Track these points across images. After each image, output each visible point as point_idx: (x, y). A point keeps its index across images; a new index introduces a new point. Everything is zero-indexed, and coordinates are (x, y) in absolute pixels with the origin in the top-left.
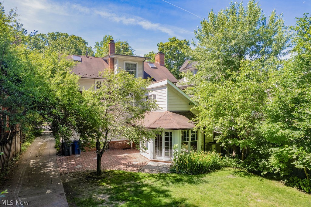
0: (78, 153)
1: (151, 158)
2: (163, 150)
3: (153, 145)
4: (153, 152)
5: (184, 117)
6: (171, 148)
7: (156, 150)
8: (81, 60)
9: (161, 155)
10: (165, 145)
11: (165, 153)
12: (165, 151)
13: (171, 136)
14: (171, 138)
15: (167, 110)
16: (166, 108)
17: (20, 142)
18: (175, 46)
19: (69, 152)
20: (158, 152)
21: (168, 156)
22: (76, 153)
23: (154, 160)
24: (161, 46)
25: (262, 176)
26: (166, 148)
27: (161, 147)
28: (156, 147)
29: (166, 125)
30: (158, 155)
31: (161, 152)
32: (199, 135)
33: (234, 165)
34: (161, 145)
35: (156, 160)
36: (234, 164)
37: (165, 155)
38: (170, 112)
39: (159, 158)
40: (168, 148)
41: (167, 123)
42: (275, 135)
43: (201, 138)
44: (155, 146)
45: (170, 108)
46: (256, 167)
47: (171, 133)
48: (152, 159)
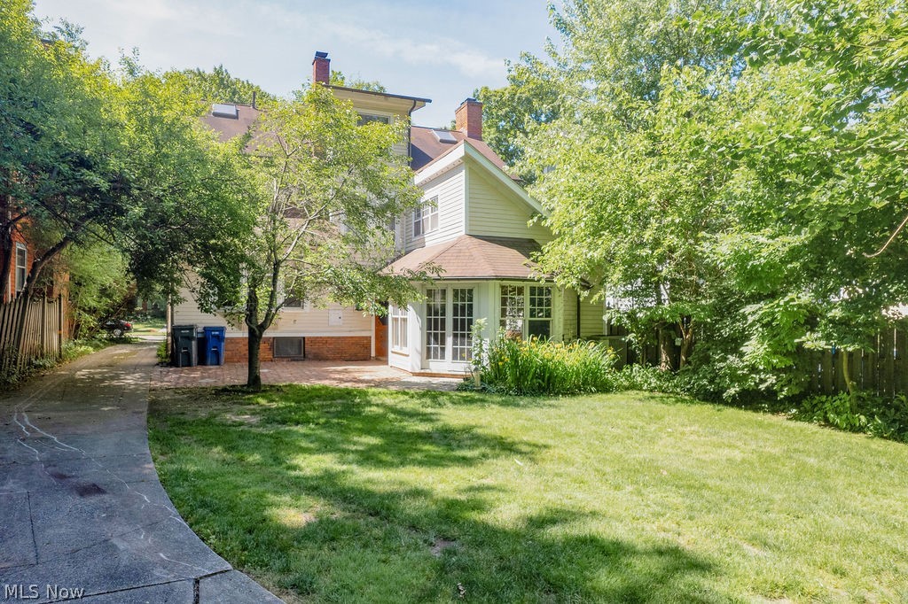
0: (215, 361)
1: (414, 365)
2: (449, 340)
3: (421, 329)
4: (419, 348)
5: (514, 252)
6: (469, 337)
7: (429, 343)
8: (234, 113)
9: (443, 357)
10: (455, 328)
11: (455, 351)
12: (455, 343)
13: (471, 299)
14: (471, 307)
15: (463, 233)
16: (463, 228)
17: (60, 329)
18: (524, 95)
19: (188, 355)
20: (436, 349)
21: (462, 358)
22: (209, 362)
23: (422, 371)
24: (485, 96)
25: (726, 403)
26: (455, 336)
27: (443, 335)
28: (429, 335)
29: (457, 270)
30: (436, 357)
31: (443, 350)
32: (557, 304)
33: (653, 385)
34: (443, 328)
35: (428, 371)
36: (654, 382)
37: (455, 357)
38: (473, 239)
39: (435, 366)
40: (463, 336)
41: (460, 264)
42: (750, 264)
43: (562, 311)
44: (425, 332)
45: (474, 228)
46: (711, 381)
47: (470, 291)
48: (418, 371)
